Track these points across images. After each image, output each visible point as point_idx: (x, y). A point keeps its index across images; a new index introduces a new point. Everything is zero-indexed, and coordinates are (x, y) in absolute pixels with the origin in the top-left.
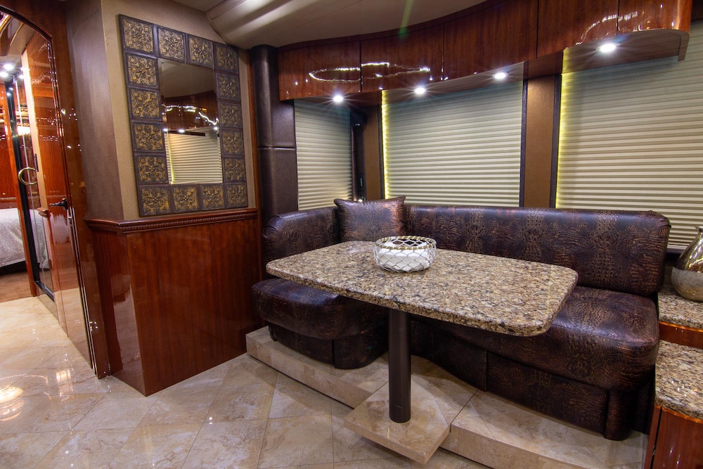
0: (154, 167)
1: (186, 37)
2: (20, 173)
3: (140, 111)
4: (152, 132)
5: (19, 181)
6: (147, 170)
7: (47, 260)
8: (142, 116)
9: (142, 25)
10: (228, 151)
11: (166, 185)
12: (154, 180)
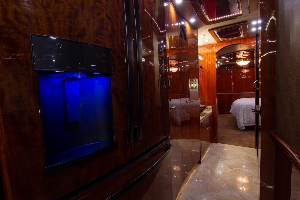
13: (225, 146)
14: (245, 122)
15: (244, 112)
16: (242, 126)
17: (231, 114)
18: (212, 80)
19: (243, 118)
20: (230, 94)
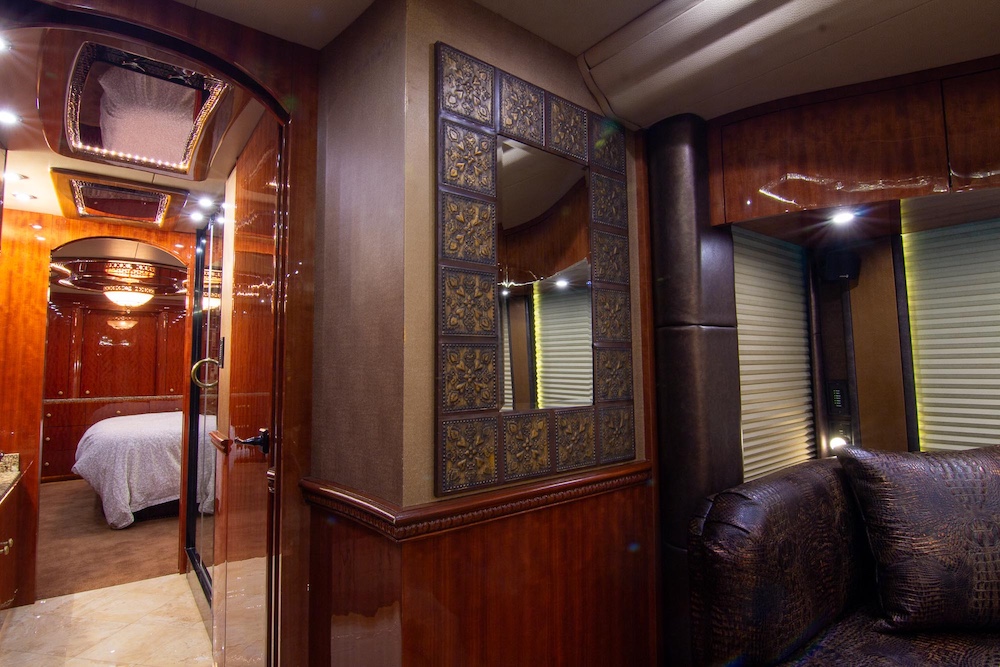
0: (475, 371)
1: (548, 97)
2: (194, 367)
3: (459, 245)
4: (477, 292)
5: (192, 381)
6: (461, 380)
7: (211, 498)
8: (460, 255)
9: (476, 67)
10: (605, 333)
11: (493, 416)
12: (471, 403)
13: (71, 602)
14: (136, 495)
15: (130, 464)
16: (126, 514)
17: (79, 477)
18: (25, 350)
19: (129, 483)
20: (65, 405)
